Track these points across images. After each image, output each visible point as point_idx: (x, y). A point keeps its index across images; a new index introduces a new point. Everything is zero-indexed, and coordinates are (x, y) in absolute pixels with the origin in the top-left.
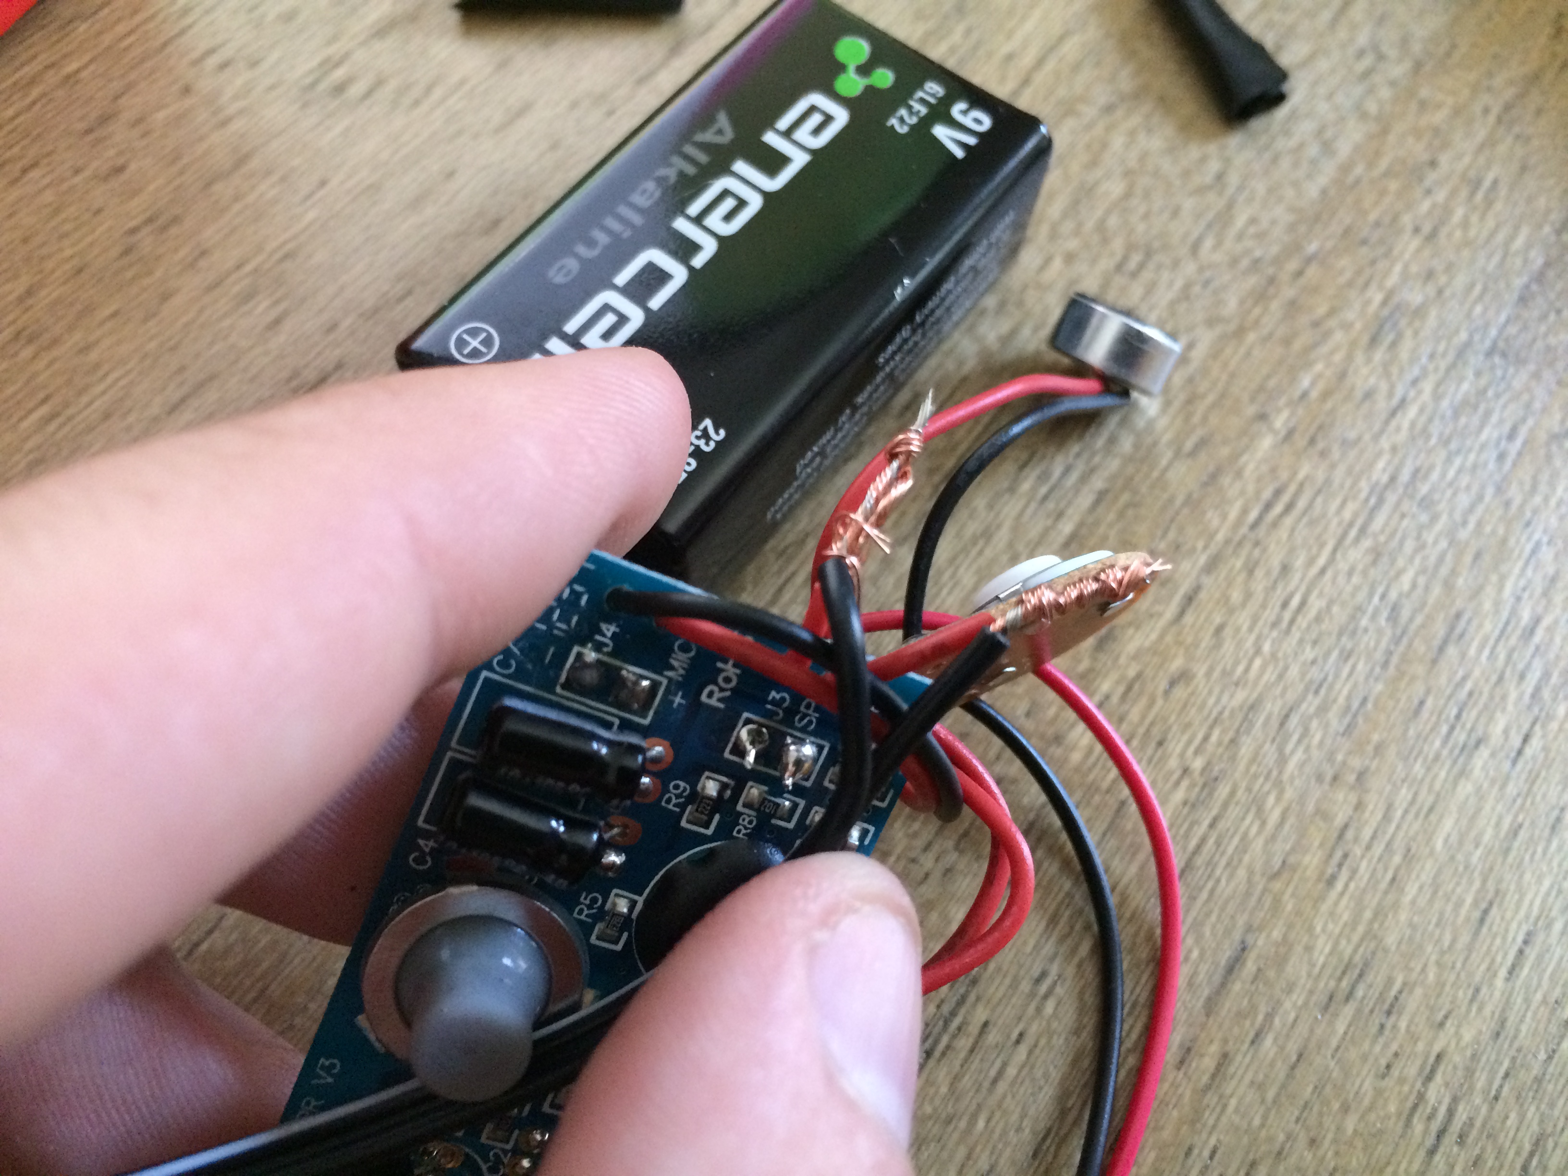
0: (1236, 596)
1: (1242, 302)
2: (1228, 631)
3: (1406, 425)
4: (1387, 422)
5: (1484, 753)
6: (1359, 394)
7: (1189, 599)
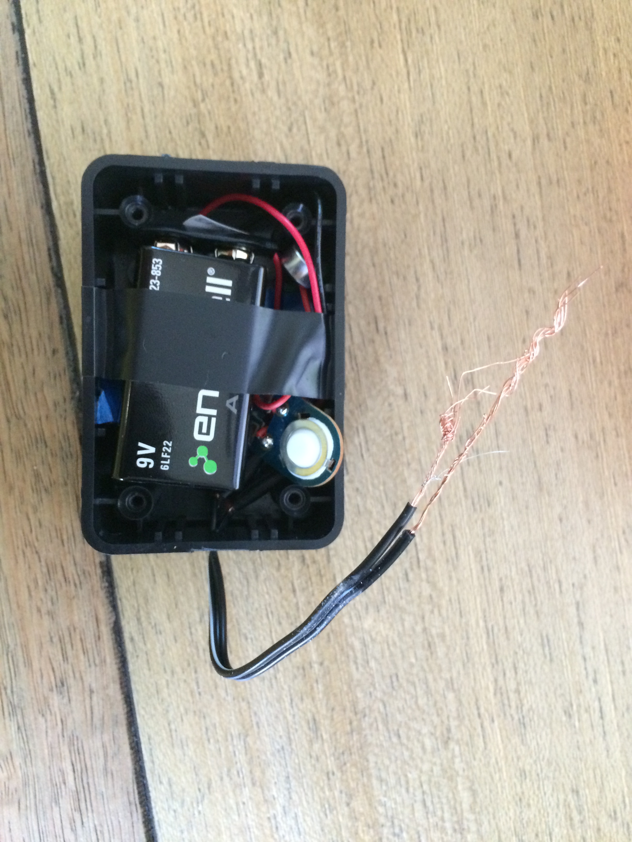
0: (285, 603)
1: (357, 697)
2: (278, 591)
3: (286, 699)
4: (291, 695)
5: (198, 619)
6: (305, 697)
7: (294, 591)
